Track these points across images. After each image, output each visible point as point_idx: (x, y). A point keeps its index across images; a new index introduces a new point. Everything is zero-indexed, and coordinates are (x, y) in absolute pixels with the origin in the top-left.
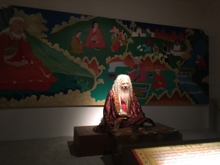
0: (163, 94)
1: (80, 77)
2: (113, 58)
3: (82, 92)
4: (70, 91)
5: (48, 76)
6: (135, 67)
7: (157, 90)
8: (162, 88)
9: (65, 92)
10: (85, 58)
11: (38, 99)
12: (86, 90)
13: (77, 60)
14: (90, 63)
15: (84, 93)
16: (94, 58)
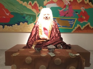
0: (86, 25)
1: (27, 15)
2: (48, 1)
3: (28, 24)
4: (21, 23)
5: (8, 14)
6: (65, 6)
7: (81, 22)
8: (85, 21)
9: (19, 24)
10: (30, 2)
11: (3, 28)
12: (31, 23)
13: (25, 4)
14: (33, 5)
15: (30, 24)
16: (36, 2)
